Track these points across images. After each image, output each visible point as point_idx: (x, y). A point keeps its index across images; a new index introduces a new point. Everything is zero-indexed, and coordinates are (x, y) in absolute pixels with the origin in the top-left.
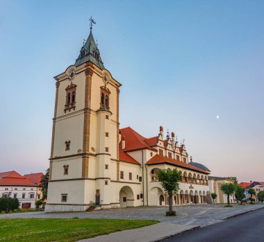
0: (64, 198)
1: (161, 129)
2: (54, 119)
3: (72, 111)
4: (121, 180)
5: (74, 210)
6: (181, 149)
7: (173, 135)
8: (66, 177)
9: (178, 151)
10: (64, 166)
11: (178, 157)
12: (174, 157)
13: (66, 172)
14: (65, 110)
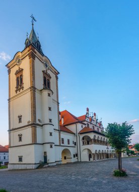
0: (20, 159)
1: (88, 110)
2: (9, 100)
3: (21, 91)
5: (28, 168)
6: (100, 124)
7: (95, 114)
8: (21, 143)
9: (98, 125)
10: (19, 135)
11: (98, 129)
12: (96, 129)
13: (20, 139)
14: (16, 91)
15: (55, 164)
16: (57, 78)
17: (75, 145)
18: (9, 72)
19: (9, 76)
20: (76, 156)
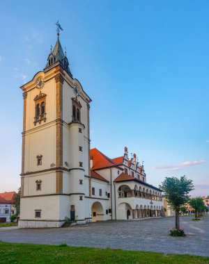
0: (38, 214)
4: (92, 196)
5: (49, 226)
6: (142, 170)
7: (135, 156)
8: (39, 193)
9: (138, 170)
10: (37, 182)
11: (139, 176)
12: (136, 176)
13: (39, 187)
14: (35, 123)
15: (84, 222)
16: (88, 107)
17: (109, 197)
18: (25, 96)
19: (25, 102)
20: (110, 212)
